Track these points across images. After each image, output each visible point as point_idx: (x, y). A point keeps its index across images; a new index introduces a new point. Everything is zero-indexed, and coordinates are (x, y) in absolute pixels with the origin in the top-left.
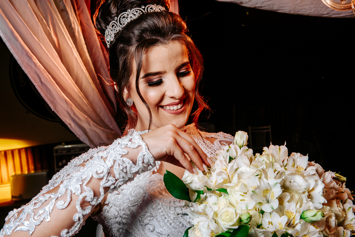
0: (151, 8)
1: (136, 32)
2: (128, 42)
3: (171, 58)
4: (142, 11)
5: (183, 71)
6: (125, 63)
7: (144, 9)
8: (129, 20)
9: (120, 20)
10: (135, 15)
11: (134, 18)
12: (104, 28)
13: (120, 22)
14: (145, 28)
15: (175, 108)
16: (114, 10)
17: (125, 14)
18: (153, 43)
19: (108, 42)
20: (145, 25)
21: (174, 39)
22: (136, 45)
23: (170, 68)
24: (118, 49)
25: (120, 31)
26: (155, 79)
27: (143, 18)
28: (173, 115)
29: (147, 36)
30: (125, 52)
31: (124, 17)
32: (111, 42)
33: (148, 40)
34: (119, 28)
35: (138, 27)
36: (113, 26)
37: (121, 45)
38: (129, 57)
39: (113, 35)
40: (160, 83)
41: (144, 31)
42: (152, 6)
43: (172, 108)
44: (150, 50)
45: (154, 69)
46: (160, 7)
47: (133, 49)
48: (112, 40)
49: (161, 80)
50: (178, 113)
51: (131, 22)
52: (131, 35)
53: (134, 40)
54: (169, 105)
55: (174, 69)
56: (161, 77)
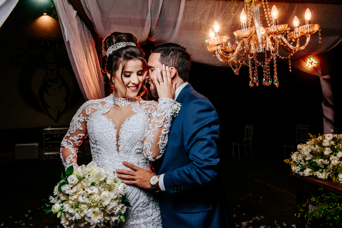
0: (131, 44)
1: (124, 52)
2: (120, 56)
3: (136, 67)
4: (127, 44)
5: (140, 73)
6: (116, 64)
7: (128, 43)
8: (120, 47)
9: (116, 46)
10: (123, 45)
11: (124, 46)
12: (107, 47)
13: (116, 47)
14: (128, 51)
15: (133, 88)
16: (114, 41)
17: (119, 44)
18: (130, 59)
19: (108, 54)
20: (128, 50)
21: (139, 59)
22: (123, 58)
23: (135, 71)
24: (113, 58)
25: (115, 50)
26: (128, 74)
27: (127, 47)
28: (132, 91)
29: (128, 55)
30: (117, 60)
31: (118, 45)
32: (110, 54)
33: (129, 57)
34: (115, 49)
35: (125, 50)
36: (112, 47)
37: (115, 57)
38: (119, 63)
39: (112, 52)
40: (129, 76)
41: (128, 53)
42: (131, 43)
43: (132, 88)
44: (129, 61)
45: (128, 69)
46: (134, 44)
47: (121, 59)
48: (111, 53)
49: (130, 75)
50: (134, 91)
51: (122, 48)
52: (121, 53)
53: (122, 56)
54: (131, 87)
55: (136, 71)
56: (130, 74)
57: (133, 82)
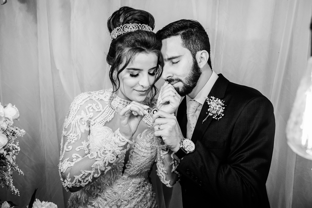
4: (138, 27)
8: (129, 30)
10: (133, 28)
12: (112, 28)
16: (121, 20)
27: (139, 32)
30: (122, 50)
32: (114, 39)
33: (138, 47)
34: (121, 33)
37: (120, 44)
41: (137, 41)
42: (146, 25)
46: (150, 28)
47: (126, 50)
51: (131, 32)
55: (148, 69)
56: (139, 72)
57: (141, 83)
